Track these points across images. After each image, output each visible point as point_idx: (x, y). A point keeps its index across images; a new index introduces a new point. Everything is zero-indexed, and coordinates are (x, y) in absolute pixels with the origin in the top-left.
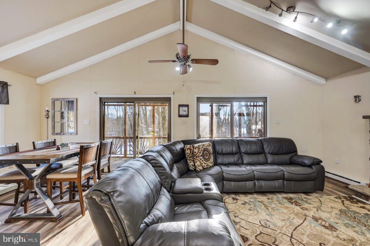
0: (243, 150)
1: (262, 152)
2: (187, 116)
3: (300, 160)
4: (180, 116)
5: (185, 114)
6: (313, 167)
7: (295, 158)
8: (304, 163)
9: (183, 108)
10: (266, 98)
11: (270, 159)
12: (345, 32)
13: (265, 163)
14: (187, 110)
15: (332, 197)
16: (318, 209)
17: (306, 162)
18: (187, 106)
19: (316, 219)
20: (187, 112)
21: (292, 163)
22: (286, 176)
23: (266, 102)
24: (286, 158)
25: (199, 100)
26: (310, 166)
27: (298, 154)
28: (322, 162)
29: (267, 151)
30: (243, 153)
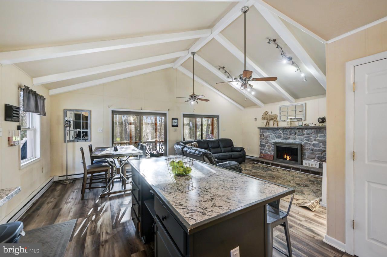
0: (210, 146)
1: (219, 147)
2: (177, 126)
3: (236, 149)
4: (173, 126)
5: (176, 125)
6: (242, 151)
7: (233, 149)
8: (238, 150)
9: (175, 120)
10: (219, 116)
11: (223, 149)
12: (253, 93)
13: (221, 152)
14: (177, 122)
15: (248, 164)
16: (245, 167)
17: (239, 149)
18: (177, 119)
19: (246, 170)
20: (177, 123)
21: (232, 151)
22: (232, 157)
23: (219, 118)
24: (229, 149)
25: (185, 115)
26: (240, 151)
27: (234, 146)
28: (244, 149)
29: (221, 146)
30: (211, 148)
